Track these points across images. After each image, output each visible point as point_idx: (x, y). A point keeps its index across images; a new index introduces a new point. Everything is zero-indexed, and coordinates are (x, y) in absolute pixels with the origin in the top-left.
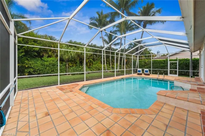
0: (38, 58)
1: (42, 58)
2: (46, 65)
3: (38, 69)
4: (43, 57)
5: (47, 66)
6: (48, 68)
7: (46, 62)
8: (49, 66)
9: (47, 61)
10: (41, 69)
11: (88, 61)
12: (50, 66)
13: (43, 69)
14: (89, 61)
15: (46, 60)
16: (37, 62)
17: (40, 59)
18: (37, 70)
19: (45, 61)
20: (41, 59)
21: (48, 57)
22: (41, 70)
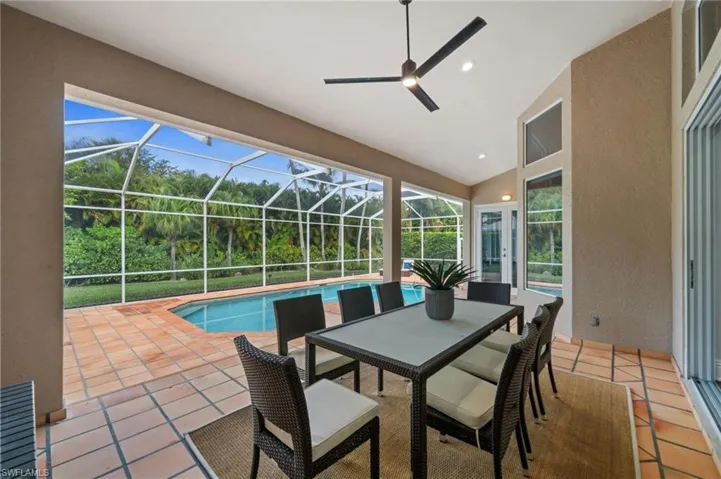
0: (72, 229)
1: (87, 229)
2: (99, 250)
3: (71, 262)
4: (91, 226)
5: (103, 253)
6: (105, 259)
7: (98, 242)
8: (110, 254)
9: (103, 239)
10: (82, 262)
11: (251, 235)
12: (112, 252)
13: (91, 264)
14: (254, 236)
15: (99, 234)
16: (71, 241)
17: (79, 231)
18: (70, 265)
19: (97, 238)
20: (84, 231)
21: (107, 226)
22: (84, 265)
